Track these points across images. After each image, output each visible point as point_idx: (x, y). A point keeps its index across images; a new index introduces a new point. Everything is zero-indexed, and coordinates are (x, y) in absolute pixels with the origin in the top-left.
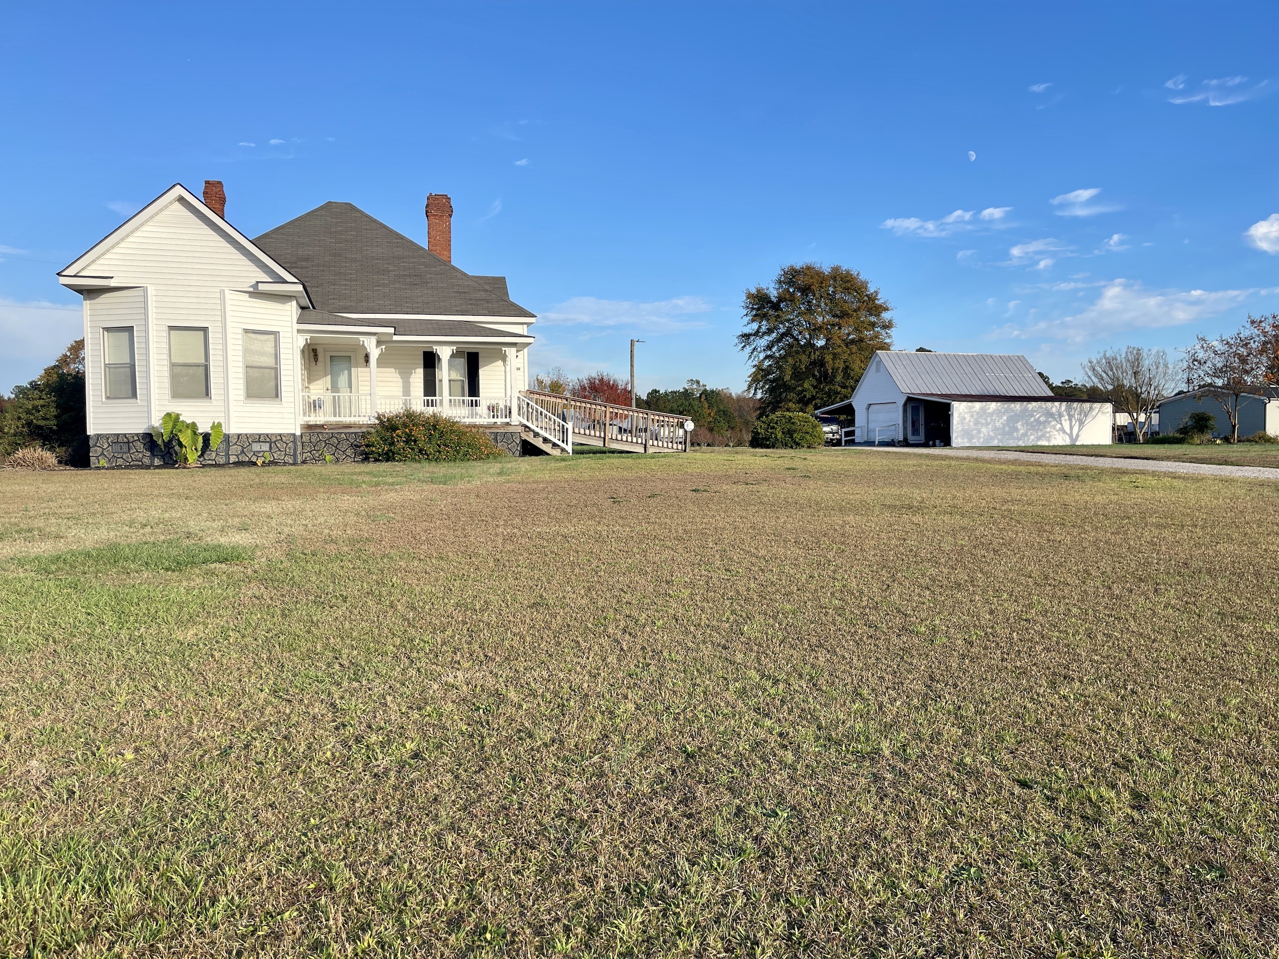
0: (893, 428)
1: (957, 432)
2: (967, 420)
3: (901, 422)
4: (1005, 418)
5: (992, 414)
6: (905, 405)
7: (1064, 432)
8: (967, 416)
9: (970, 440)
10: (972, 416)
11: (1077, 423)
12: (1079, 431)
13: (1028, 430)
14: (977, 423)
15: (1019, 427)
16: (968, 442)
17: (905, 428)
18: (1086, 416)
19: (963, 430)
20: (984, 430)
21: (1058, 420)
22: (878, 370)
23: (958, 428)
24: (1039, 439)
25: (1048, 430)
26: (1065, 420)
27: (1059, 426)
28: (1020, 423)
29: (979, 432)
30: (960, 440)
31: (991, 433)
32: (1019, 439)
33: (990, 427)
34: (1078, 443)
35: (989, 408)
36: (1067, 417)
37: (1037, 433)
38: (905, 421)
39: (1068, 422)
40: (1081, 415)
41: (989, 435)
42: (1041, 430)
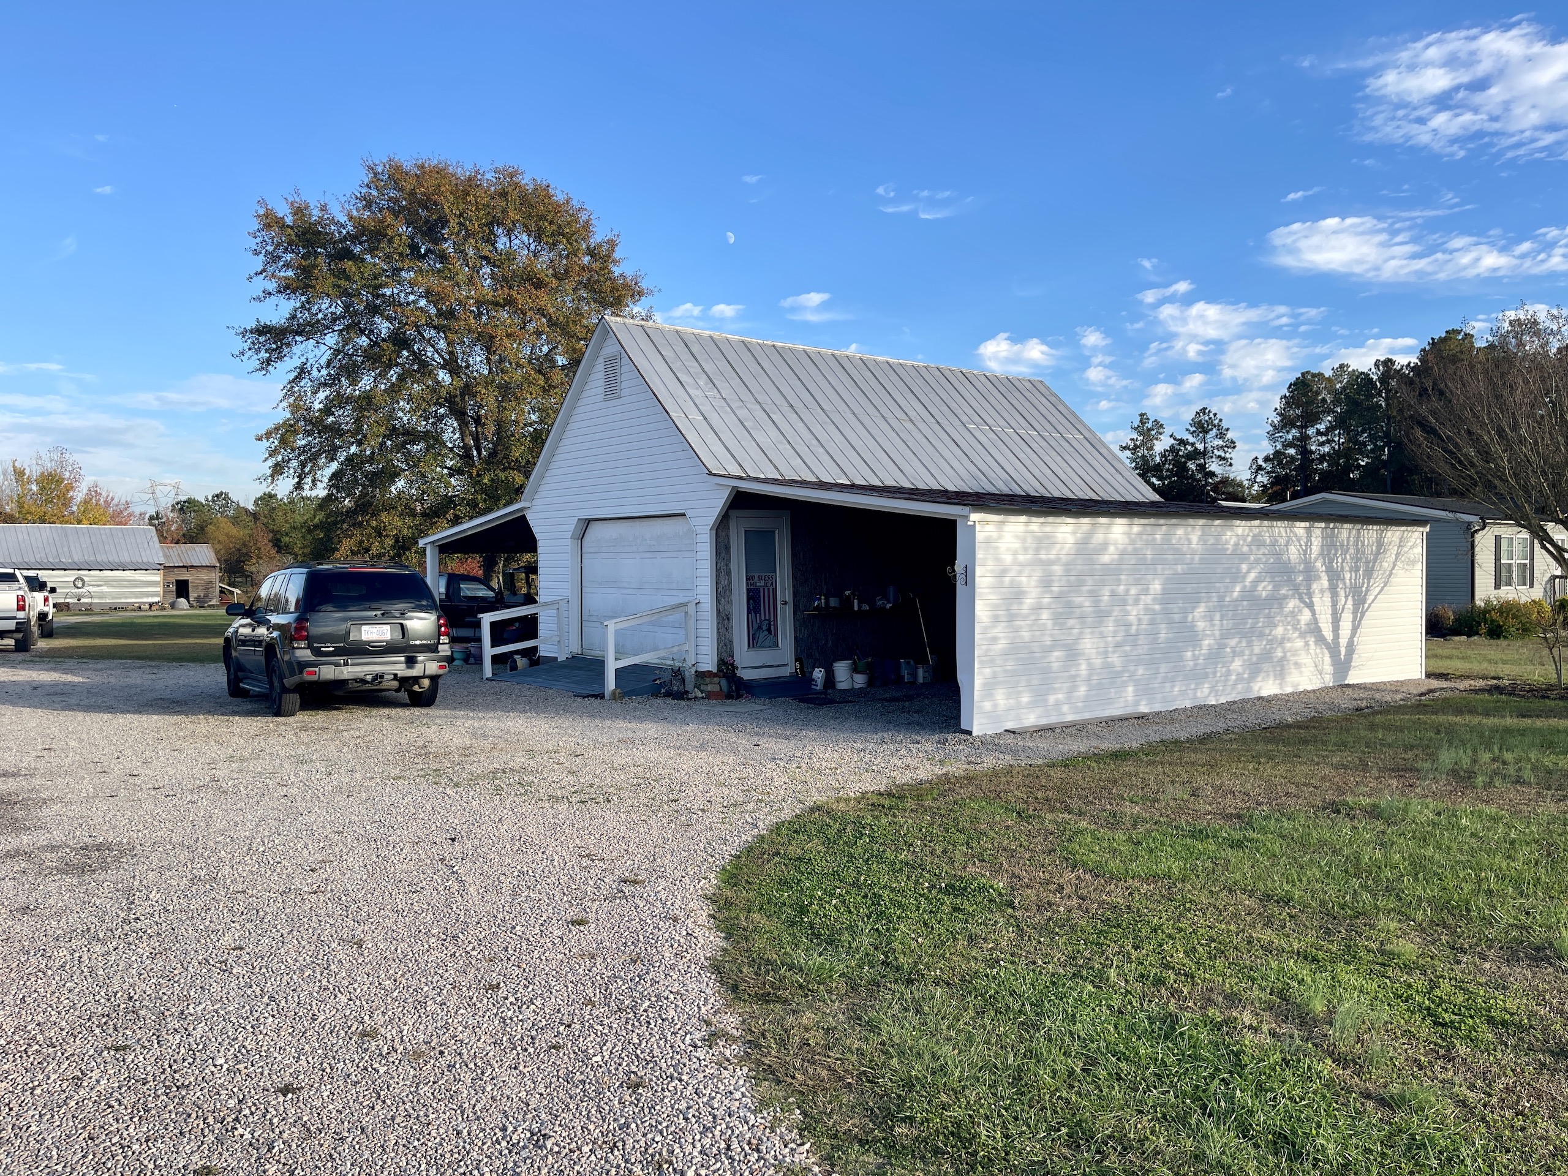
0: (678, 616)
1: (991, 662)
2: (1028, 602)
3: (705, 592)
4: (1156, 587)
5: (1113, 572)
6: (722, 524)
7: (1320, 639)
8: (1029, 582)
9: (1039, 698)
10: (1046, 583)
11: (1350, 601)
12: (1355, 628)
13: (1225, 635)
14: (1064, 610)
15: (1201, 625)
16: (1032, 705)
17: (723, 619)
18: (1369, 574)
19: (1015, 649)
20: (1088, 644)
21: (1303, 590)
22: (612, 390)
23: (994, 640)
24: (1255, 670)
25: (1279, 631)
26: (1322, 591)
27: (1305, 616)
28: (1201, 609)
29: (1072, 654)
30: (1001, 698)
31: (1115, 659)
32: (1198, 676)
33: (1110, 627)
34: (1351, 680)
35: (1103, 547)
36: (1325, 582)
37: (1250, 644)
38: (722, 593)
39: (1327, 599)
40: (1357, 571)
41: (1107, 666)
42: (1261, 635)
